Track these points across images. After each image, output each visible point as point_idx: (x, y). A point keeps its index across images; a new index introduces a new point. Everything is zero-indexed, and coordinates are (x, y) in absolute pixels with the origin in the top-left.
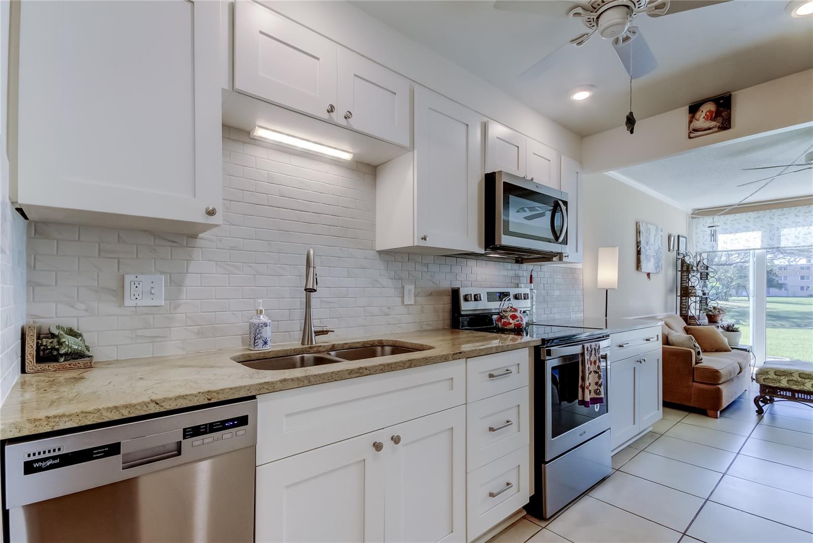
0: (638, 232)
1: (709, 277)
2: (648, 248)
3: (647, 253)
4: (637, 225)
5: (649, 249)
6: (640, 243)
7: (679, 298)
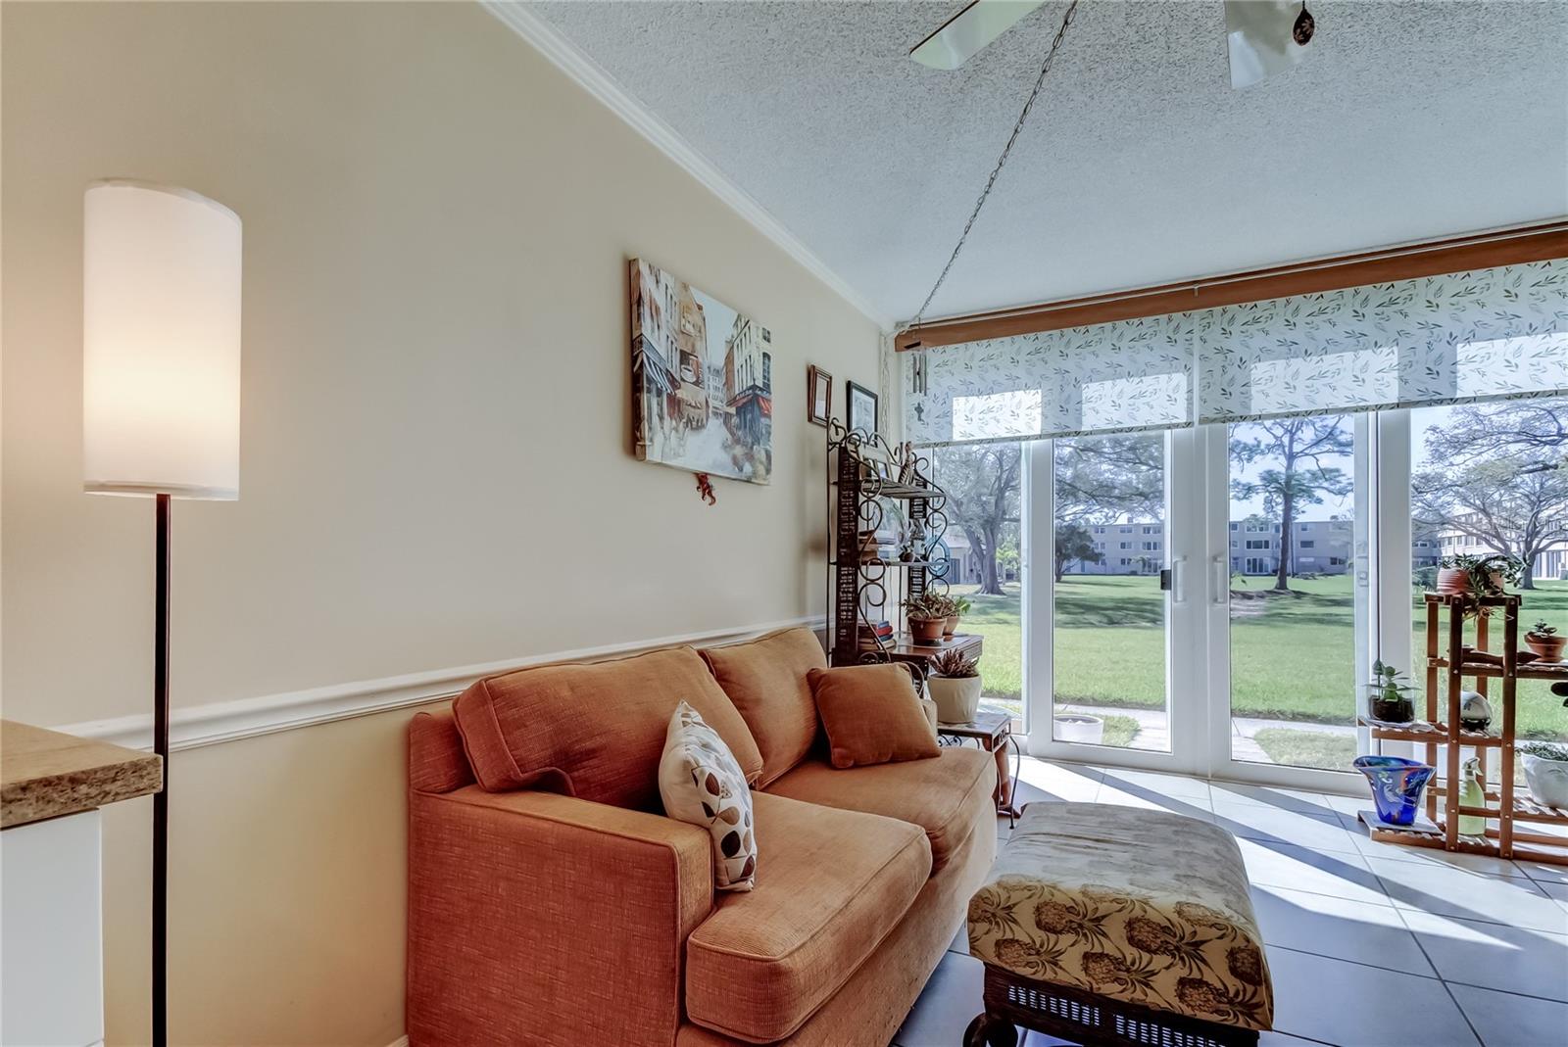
0: (634, 302)
1: (929, 511)
2: (690, 377)
3: (680, 394)
4: (630, 267)
5: (697, 383)
6: (641, 342)
7: (833, 568)
